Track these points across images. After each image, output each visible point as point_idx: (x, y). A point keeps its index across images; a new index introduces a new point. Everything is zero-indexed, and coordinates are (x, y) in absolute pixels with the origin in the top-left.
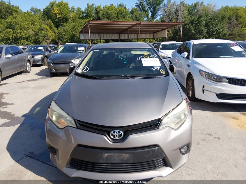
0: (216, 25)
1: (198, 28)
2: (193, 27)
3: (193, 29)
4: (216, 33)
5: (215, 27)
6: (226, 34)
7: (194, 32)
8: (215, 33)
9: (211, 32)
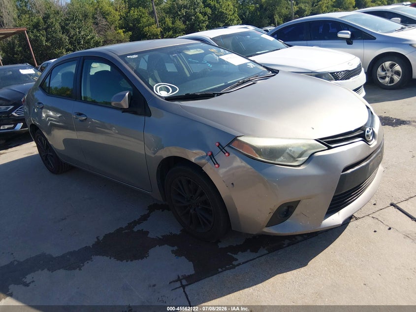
0: (79, 28)
1: (53, 37)
2: (43, 36)
3: (44, 39)
4: (84, 43)
5: (80, 33)
6: (100, 42)
7: (48, 44)
8: (82, 43)
9: (75, 41)
